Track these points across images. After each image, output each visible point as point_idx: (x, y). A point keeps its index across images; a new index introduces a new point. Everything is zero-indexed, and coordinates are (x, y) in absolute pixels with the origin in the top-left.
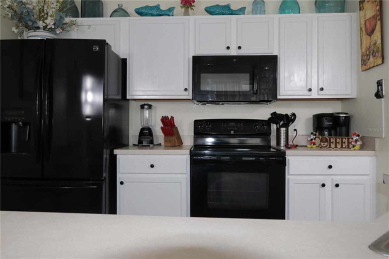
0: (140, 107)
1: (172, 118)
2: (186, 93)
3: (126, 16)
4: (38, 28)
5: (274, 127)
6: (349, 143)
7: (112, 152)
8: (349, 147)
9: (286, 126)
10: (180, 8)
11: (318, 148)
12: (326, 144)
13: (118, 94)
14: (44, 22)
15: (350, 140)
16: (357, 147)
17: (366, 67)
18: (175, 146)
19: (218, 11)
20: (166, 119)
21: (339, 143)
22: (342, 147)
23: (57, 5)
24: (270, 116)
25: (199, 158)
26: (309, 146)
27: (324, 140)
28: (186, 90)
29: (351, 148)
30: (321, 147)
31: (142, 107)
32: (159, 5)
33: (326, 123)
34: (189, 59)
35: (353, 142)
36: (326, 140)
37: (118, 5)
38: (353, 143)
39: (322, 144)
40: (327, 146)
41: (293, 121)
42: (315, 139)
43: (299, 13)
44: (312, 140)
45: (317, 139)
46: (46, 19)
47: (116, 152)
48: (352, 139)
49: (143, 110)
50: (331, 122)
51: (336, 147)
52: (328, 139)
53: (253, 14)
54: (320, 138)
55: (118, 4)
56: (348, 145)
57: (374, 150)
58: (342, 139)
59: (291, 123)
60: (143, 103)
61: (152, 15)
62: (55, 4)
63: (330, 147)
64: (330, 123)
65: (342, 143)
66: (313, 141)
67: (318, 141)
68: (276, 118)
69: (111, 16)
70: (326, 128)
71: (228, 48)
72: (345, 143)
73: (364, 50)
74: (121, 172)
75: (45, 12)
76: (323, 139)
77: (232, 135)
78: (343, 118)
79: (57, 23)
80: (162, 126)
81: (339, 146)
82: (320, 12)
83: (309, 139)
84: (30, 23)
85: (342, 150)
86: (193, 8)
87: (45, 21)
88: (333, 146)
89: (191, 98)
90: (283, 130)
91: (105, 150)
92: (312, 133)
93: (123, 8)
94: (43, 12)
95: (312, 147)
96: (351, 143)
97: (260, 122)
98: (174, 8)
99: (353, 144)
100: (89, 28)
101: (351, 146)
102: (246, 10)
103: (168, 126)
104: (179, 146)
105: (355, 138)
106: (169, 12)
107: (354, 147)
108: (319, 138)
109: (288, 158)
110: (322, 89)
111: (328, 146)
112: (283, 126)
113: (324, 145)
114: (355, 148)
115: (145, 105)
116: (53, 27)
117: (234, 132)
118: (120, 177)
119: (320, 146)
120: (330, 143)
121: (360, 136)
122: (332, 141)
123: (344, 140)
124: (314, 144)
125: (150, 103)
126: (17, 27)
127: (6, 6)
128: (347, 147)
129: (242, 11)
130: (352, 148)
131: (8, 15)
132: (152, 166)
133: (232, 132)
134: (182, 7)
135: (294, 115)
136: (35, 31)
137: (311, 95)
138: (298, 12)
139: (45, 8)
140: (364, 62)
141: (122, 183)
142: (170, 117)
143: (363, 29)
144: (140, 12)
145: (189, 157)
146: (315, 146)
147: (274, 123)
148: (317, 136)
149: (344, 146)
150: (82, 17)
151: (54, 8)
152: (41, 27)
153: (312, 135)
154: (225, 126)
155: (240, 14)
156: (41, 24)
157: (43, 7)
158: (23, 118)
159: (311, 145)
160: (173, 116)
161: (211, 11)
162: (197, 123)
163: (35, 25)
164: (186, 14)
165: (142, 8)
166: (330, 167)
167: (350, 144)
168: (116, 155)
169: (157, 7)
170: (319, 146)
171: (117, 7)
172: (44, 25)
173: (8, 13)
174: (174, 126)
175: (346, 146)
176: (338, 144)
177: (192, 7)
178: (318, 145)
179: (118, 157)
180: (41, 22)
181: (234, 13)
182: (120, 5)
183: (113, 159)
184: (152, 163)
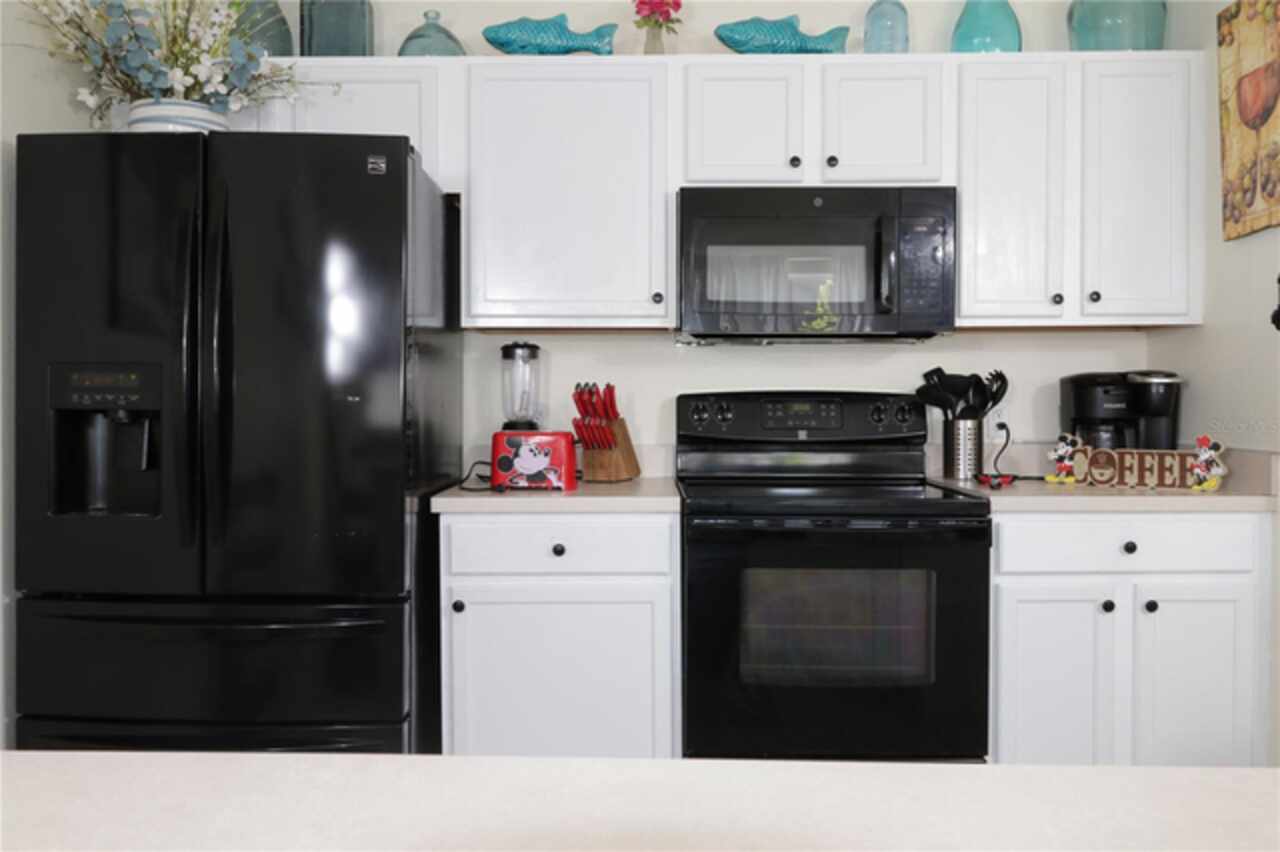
0: (500, 354)
1: (610, 389)
2: (660, 309)
3: (454, 53)
4: (168, 92)
5: (935, 415)
6: (1184, 470)
7: (425, 504)
8: (1183, 484)
9: (976, 412)
10: (633, 27)
11: (1084, 484)
12: (1108, 473)
14: (187, 73)
15: (1190, 461)
16: (1212, 483)
17: (1240, 228)
18: (618, 481)
19: (760, 39)
20: (591, 393)
21: (1151, 470)
22: (1161, 483)
23: (229, 16)
24: (921, 382)
25: (712, 521)
26: (1050, 478)
27: (1102, 459)
28: (658, 298)
29: (1190, 487)
30: (1091, 484)
31: (508, 352)
32: (563, 17)
33: (1107, 406)
34: (667, 196)
35: (1198, 466)
36: (1110, 461)
37: (426, 15)
38: (1197, 471)
39: (1096, 472)
40: (1111, 479)
41: (997, 398)
42: (1071, 458)
43: (1020, 50)
44: (1061, 459)
45: (1079, 457)
46: (197, 60)
47: (437, 504)
48: (1196, 456)
49: (509, 361)
50: (1121, 402)
51: (1141, 481)
52: (1116, 456)
53: (868, 50)
54: (1090, 454)
55: (426, 10)
56: (1183, 478)
57: (1267, 492)
58: (1162, 458)
59: (990, 405)
60: (509, 340)
61: (542, 51)
62: (224, 12)
63: (1122, 481)
64: (1118, 406)
65: (1162, 469)
66: (1067, 462)
67: (1081, 464)
68: (941, 388)
69: (401, 53)
70: (1105, 422)
71: (795, 162)
72: (1170, 469)
73: (1233, 173)
74: (455, 569)
75: (192, 37)
76: (1099, 456)
77: (803, 443)
78: (1162, 390)
79: (233, 79)
80: (578, 416)
81: (1151, 480)
82: (1083, 47)
83: (1053, 456)
84: (144, 77)
85: (1161, 494)
86: (676, 26)
87: (193, 69)
88: (1131, 479)
89: (671, 322)
90: (965, 427)
91: (408, 500)
92: (1063, 439)
93: (442, 22)
94: (186, 39)
95: (1062, 483)
96: (1191, 470)
97: (891, 400)
98: (614, 27)
99: (1198, 475)
100: (336, 93)
101: (1190, 480)
102: (851, 38)
103: (595, 414)
104: (630, 479)
105: (1206, 455)
106: (597, 42)
107: (1200, 482)
108: (1085, 452)
110: (1096, 297)
111: (1116, 480)
112: (965, 415)
113: (1102, 475)
114: (1205, 485)
115: (516, 346)
116: (223, 90)
117: (808, 435)
118: (450, 586)
119: (1089, 479)
120: (1122, 469)
121: (1222, 450)
122: (1127, 464)
123: (1168, 461)
124: (1070, 472)
125: (532, 340)
126: (96, 89)
127: (60, 19)
128: (1178, 482)
129: (834, 41)
130: (1196, 487)
131: (65, 46)
132: (559, 551)
133: (802, 435)
134: (639, 25)
135: (999, 377)
136: (157, 103)
137: (1060, 316)
138: (1017, 48)
139: (192, 26)
140: (1232, 212)
141: (458, 607)
142: (602, 388)
143: (1232, 104)
144: (501, 41)
145: (677, 519)
146: (1071, 480)
147: (937, 404)
148: (1079, 446)
149: (1168, 480)
150: (302, 54)
151: (221, 25)
152: (180, 88)
153: (1062, 444)
154: (780, 414)
155: (827, 51)
156: (178, 79)
157: (187, 21)
158: (134, 398)
159: (1058, 475)
160: (612, 383)
161: (733, 39)
162: (687, 405)
163: (161, 84)
164: (653, 47)
165: (508, 25)
166: (1130, 548)
167: (1188, 475)
168: (436, 516)
169: (559, 24)
170: (1085, 480)
171: (422, 22)
172: (190, 81)
173: (65, 40)
174: (616, 414)
175: (1175, 480)
176: (1147, 474)
177: (671, 25)
178: (1081, 477)
179: (443, 522)
180: (178, 73)
181: (810, 45)
182: (431, 15)
183: (430, 525)
184: (557, 542)
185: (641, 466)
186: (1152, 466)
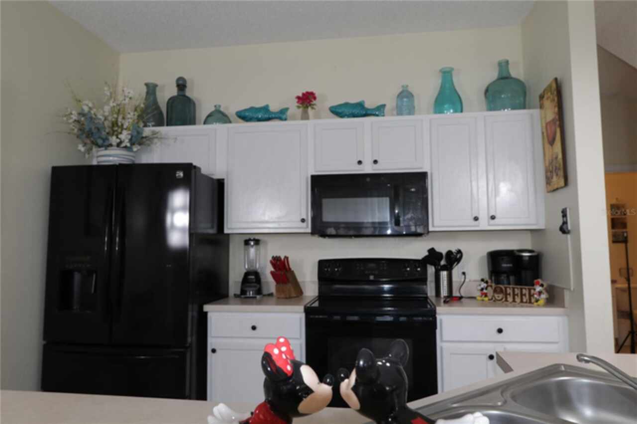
0: (243, 243)
1: (286, 258)
2: (304, 225)
3: (225, 122)
4: (111, 145)
5: (431, 270)
6: (531, 296)
7: (201, 308)
8: (530, 302)
9: (449, 268)
10: (296, 108)
11: (492, 301)
12: (501, 296)
13: (212, 227)
14: (117, 138)
15: (532, 291)
16: (541, 302)
17: (551, 188)
18: (290, 298)
19: (347, 111)
20: (277, 260)
21: (517, 295)
22: (522, 301)
23: (134, 115)
24: (427, 254)
25: (317, 317)
26: (479, 298)
27: (498, 290)
28: (303, 221)
29: (533, 303)
30: (494, 301)
31: (247, 243)
32: (267, 106)
33: (504, 265)
34: (307, 178)
35: (536, 294)
36: (501, 291)
37: (215, 106)
38: (535, 296)
39: (496, 295)
40: (502, 299)
41: (458, 260)
42: (486, 288)
43: (462, 111)
44: (482, 289)
45: (489, 288)
46: (121, 133)
47: (207, 308)
48: (535, 289)
49: (247, 246)
50: (509, 263)
51: (514, 301)
52: (504, 289)
54: (493, 288)
55: (215, 104)
56: (530, 299)
57: (563, 307)
58: (521, 289)
59: (455, 264)
60: (247, 237)
61: (259, 120)
62: (132, 114)
63: (506, 300)
64: (509, 265)
65: (522, 295)
66: (485, 291)
67: (490, 291)
68: (433, 256)
69: (205, 123)
70: (504, 272)
71: (360, 162)
72: (525, 295)
73: (547, 164)
74: (213, 335)
75: (120, 124)
76: (497, 289)
77: (372, 281)
78: (527, 258)
79: (134, 139)
80: (273, 269)
81: (518, 300)
82: (490, 109)
83: (480, 288)
84: (100, 142)
85: (522, 306)
86: (315, 107)
87: (120, 136)
88: (510, 299)
89: (309, 230)
90: (444, 274)
91: (190, 307)
92: (482, 280)
93: (222, 109)
94: (117, 124)
95: (483, 300)
96: (533, 295)
97: (412, 262)
98: (287, 109)
99: (536, 298)
100: (175, 142)
101: (533, 300)
102: (387, 109)
103: (280, 269)
104: (297, 297)
105: (538, 289)
106: (281, 115)
107: (537, 301)
108: (491, 286)
109: (438, 317)
110: (493, 218)
111: (504, 300)
112: (444, 268)
113: (498, 297)
114: (539, 302)
115: (250, 240)
116: (128, 145)
117: (374, 278)
118: (211, 342)
119: (494, 299)
120: (506, 294)
121: (545, 286)
122: (508, 292)
123: (524, 291)
124: (486, 295)
125: (257, 237)
126: (85, 144)
127: (71, 121)
128: (528, 301)
129: (378, 111)
130: (535, 304)
131: (73, 130)
132: (254, 328)
133: (372, 278)
134: (299, 107)
135: (459, 252)
136: (106, 149)
137: (478, 226)
139: (120, 119)
140: (548, 181)
141: (214, 351)
142: (282, 258)
143: (545, 134)
144: (245, 116)
145: (303, 315)
146: (486, 299)
147: (431, 264)
148: (489, 284)
149: (524, 300)
150: (167, 125)
151: (131, 118)
152: (114, 144)
153: (483, 283)
154: (362, 268)
155: (377, 115)
156: (114, 140)
157: (117, 119)
158: (88, 266)
159: (481, 296)
160: (287, 256)
161: (339, 112)
162: (322, 264)
163: (106, 143)
164: (305, 117)
165: (246, 110)
166: (500, 331)
167: (532, 298)
168: (206, 313)
169: (266, 109)
170: (492, 299)
171: (213, 109)
172: (118, 141)
173: (74, 128)
174: (290, 269)
175: (527, 300)
176: (516, 297)
177: (312, 106)
178: (490, 298)
179: (209, 315)
180: (114, 138)
181: (369, 112)
182: (217, 106)
183: (203, 319)
184: (253, 324)
185: (303, 290)
186: (518, 293)
